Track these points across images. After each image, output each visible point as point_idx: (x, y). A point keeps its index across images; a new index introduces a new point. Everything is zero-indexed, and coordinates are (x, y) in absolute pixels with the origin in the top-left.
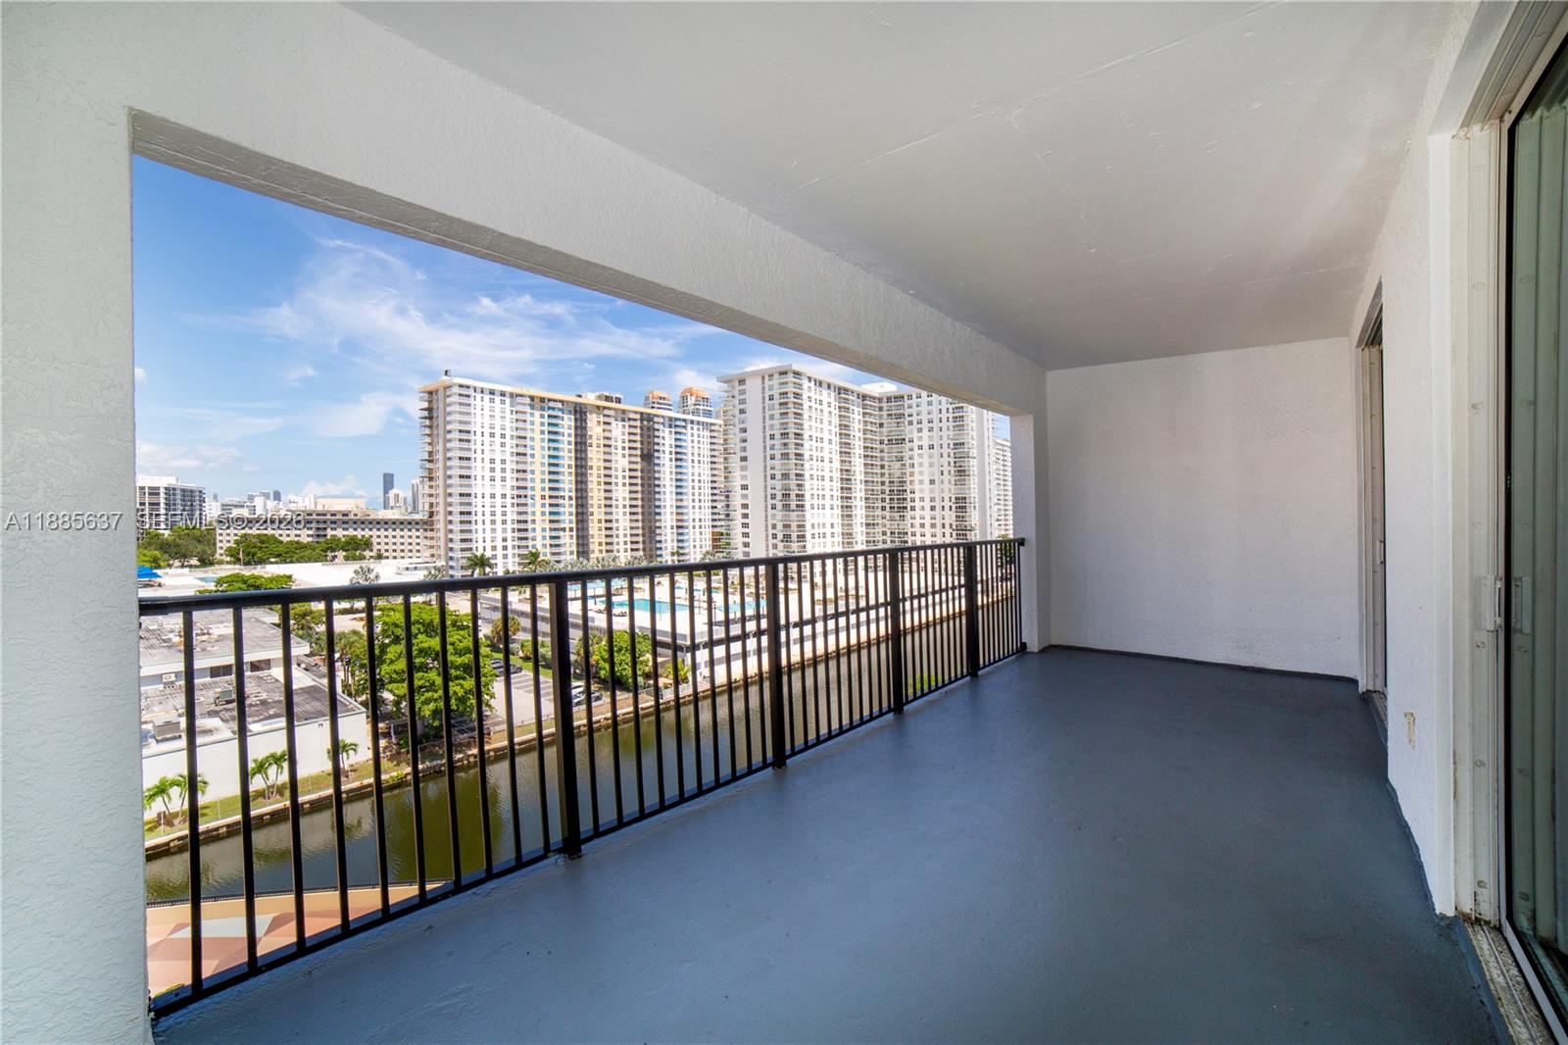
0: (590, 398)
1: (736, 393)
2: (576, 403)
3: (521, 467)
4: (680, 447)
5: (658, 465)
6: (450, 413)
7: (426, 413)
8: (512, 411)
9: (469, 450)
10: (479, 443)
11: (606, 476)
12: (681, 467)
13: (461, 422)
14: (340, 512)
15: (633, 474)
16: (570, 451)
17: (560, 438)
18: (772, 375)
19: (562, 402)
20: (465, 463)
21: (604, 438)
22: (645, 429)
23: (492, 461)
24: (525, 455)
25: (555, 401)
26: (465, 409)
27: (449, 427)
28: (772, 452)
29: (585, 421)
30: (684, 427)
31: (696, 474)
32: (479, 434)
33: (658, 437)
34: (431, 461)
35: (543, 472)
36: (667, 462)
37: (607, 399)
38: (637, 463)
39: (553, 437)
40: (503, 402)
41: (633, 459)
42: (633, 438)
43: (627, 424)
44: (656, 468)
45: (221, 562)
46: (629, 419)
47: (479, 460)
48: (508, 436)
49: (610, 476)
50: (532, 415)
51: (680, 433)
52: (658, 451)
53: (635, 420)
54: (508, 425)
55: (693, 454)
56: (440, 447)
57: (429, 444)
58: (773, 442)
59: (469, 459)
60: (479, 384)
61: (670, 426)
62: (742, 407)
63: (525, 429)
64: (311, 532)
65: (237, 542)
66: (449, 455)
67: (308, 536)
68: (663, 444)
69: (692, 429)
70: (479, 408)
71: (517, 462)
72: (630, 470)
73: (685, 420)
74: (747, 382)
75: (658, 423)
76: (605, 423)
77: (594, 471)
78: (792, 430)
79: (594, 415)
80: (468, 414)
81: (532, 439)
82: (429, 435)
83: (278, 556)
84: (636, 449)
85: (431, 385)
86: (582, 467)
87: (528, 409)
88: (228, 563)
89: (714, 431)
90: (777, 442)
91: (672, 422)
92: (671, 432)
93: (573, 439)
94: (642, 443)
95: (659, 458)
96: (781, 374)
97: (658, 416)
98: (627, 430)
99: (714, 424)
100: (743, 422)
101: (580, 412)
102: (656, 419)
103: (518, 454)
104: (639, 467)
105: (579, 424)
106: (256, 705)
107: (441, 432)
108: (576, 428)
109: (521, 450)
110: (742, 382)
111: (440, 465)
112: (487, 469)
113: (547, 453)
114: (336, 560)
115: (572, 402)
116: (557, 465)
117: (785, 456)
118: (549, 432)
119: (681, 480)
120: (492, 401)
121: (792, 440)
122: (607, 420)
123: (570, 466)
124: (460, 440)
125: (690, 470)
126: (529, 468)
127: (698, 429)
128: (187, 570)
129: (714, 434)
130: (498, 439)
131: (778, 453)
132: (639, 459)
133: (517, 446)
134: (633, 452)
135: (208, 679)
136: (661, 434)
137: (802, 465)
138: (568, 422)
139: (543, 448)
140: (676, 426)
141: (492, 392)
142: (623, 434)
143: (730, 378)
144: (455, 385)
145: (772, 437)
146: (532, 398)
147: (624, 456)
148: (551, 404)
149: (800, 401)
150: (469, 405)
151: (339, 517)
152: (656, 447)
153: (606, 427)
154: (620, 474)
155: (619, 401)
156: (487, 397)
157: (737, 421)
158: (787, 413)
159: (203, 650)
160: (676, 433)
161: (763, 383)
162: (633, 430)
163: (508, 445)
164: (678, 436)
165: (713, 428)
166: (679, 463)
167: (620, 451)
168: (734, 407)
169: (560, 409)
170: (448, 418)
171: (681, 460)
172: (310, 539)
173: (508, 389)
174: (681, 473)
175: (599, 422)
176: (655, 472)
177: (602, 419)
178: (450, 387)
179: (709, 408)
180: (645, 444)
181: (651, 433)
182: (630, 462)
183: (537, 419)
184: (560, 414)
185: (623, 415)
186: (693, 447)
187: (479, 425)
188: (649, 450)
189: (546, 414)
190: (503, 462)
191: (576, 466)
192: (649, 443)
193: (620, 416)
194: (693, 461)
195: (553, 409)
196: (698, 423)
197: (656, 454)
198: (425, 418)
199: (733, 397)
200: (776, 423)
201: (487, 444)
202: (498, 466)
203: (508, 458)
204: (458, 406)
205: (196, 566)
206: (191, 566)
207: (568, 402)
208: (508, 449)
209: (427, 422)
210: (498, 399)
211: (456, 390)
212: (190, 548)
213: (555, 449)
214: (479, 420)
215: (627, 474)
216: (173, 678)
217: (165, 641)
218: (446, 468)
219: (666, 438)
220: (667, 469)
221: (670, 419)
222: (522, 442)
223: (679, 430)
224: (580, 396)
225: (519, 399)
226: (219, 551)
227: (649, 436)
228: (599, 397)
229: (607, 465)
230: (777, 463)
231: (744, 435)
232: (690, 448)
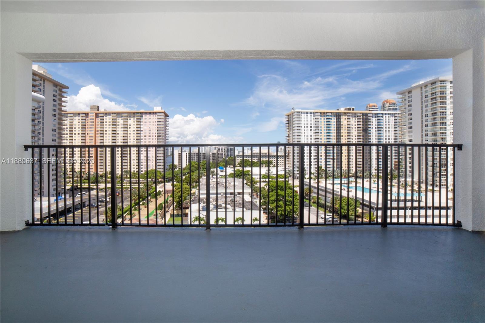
0: (342, 110)
1: (407, 98)
2: (337, 113)
3: (317, 137)
4: (380, 125)
5: (370, 133)
6: (294, 121)
7: (287, 122)
8: (314, 118)
9: (300, 132)
10: (303, 130)
11: (348, 139)
12: (380, 133)
13: (297, 124)
14: (264, 153)
15: (359, 137)
16: (334, 130)
17: (331, 126)
18: (427, 86)
19: (331, 113)
20: (299, 137)
21: (348, 124)
22: (364, 119)
23: (307, 136)
24: (318, 133)
25: (329, 113)
26: (299, 119)
27: (294, 126)
28: (426, 123)
29: (340, 119)
30: (382, 117)
31: (387, 136)
32: (303, 127)
33: (370, 122)
34: (288, 137)
35: (325, 139)
36: (374, 132)
37: (349, 109)
38: (361, 133)
39: (328, 126)
40: (311, 116)
41: (359, 132)
42: (359, 123)
43: (356, 118)
44: (369, 135)
45: (237, 166)
46: (358, 116)
47: (303, 136)
48: (312, 127)
49: (350, 139)
50: (321, 119)
51: (380, 119)
52: (370, 128)
53: (360, 116)
54: (313, 123)
55: (386, 128)
56: (291, 132)
57: (288, 131)
58: (427, 118)
59: (300, 135)
60: (303, 111)
61: (375, 117)
62: (409, 104)
63: (318, 124)
64: (257, 159)
65: (240, 161)
66: (294, 134)
67: (257, 160)
68: (372, 125)
69: (386, 117)
70: (303, 118)
71: (316, 136)
72: (358, 136)
73: (382, 114)
74: (412, 92)
75: (370, 116)
76: (348, 119)
77: (344, 137)
78: (439, 110)
79: (344, 116)
80: (300, 121)
81: (321, 127)
82: (288, 129)
83: (249, 165)
84: (360, 127)
85: (288, 113)
86: (339, 136)
87: (319, 117)
88: (239, 167)
89: (396, 117)
90: (429, 118)
91: (376, 115)
92: (376, 119)
93: (335, 126)
94: (363, 125)
95: (370, 130)
96: (432, 84)
97: (370, 113)
98: (357, 120)
99: (396, 114)
100: (410, 111)
101: (338, 116)
102: (369, 115)
103: (316, 133)
104: (362, 134)
105: (338, 120)
106: (238, 204)
107: (292, 127)
108: (337, 122)
109: (317, 131)
110: (410, 92)
111: (291, 138)
112: (306, 139)
113: (326, 131)
114: (263, 167)
115: (335, 113)
116: (330, 136)
117: (434, 124)
118: (327, 124)
119: (380, 139)
120: (307, 116)
121: (439, 116)
122: (349, 117)
123: (334, 136)
124: (297, 130)
125: (385, 135)
126: (320, 137)
127: (389, 117)
128: (230, 168)
129: (396, 118)
130: (309, 128)
131: (430, 123)
132: (362, 132)
133: (316, 130)
134: (359, 129)
135: (230, 195)
136: (371, 121)
137: (445, 128)
138: (334, 120)
139: (325, 130)
140: (378, 117)
141: (307, 113)
142: (355, 122)
143: (403, 92)
144: (295, 112)
145: (427, 116)
146: (321, 113)
147: (355, 131)
148: (328, 114)
149: (445, 95)
150: (300, 118)
151: (264, 154)
152: (369, 126)
153: (349, 120)
154: (354, 138)
155: (353, 109)
156: (306, 115)
157: (407, 110)
158: (436, 103)
159: (229, 188)
160: (378, 119)
161: (422, 90)
162: (359, 120)
163: (312, 130)
164: (379, 121)
165: (396, 115)
166: (379, 132)
167: (354, 129)
168: (405, 104)
169: (331, 116)
170: (293, 123)
171: (380, 130)
172: (257, 161)
173: (312, 111)
174: (380, 136)
175: (345, 119)
176: (368, 136)
177: (347, 117)
178: (294, 113)
179: (396, 107)
180: (364, 125)
181: (367, 121)
182: (358, 133)
183: (323, 120)
184: (331, 117)
185: (355, 115)
186: (386, 125)
187: (303, 124)
188: (366, 127)
189: (326, 118)
190: (311, 136)
191: (337, 136)
192: (366, 125)
193: (354, 115)
194: (386, 131)
195: (328, 116)
196: (389, 114)
197: (369, 129)
198: (287, 123)
199: (405, 100)
200: (429, 108)
201: (306, 130)
202: (309, 137)
203: (313, 134)
204: (296, 119)
205: (232, 167)
206: (231, 167)
207: (333, 113)
208: (313, 131)
209: (288, 125)
210: (309, 115)
211: (296, 114)
212: (231, 162)
213: (329, 130)
214: (303, 123)
215: (357, 137)
216: (223, 194)
217: (223, 185)
218: (293, 139)
219: (374, 122)
220: (374, 135)
221: (376, 114)
222: (317, 128)
223: (379, 118)
224: (338, 110)
225: (316, 114)
226: (237, 164)
227: (366, 122)
228: (346, 109)
229: (349, 134)
230: (429, 128)
231: (411, 116)
232: (384, 125)
